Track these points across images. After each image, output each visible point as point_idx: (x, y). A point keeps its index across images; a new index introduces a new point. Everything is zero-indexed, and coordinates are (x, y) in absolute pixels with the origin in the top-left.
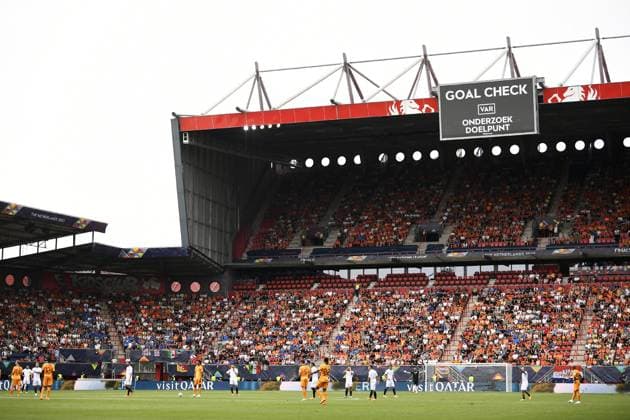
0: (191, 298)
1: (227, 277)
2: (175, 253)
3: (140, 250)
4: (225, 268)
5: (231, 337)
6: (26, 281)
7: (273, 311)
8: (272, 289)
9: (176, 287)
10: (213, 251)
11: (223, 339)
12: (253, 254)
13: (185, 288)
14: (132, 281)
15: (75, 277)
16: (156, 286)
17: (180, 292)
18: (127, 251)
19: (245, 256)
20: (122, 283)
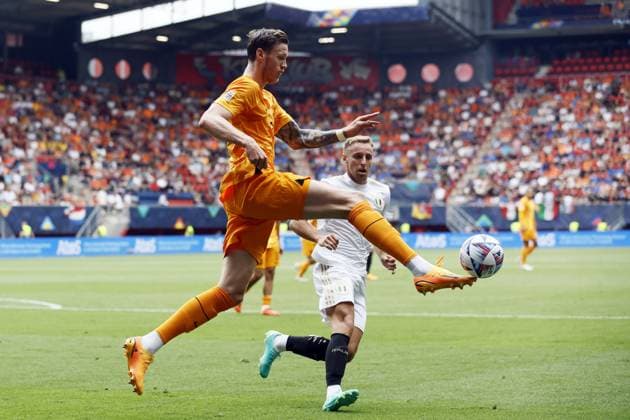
0: (424, 91)
1: (484, 56)
2: (405, 16)
3: (343, 13)
4: (482, 39)
5: (499, 158)
6: (147, 73)
7: (570, 111)
8: (564, 73)
9: (397, 73)
10: (463, 12)
11: (486, 159)
12: (528, 15)
13: (414, 76)
14: (322, 66)
15: (226, 63)
16: (363, 74)
17: (405, 83)
18: (321, 14)
19: (513, 18)
20: (304, 70)
